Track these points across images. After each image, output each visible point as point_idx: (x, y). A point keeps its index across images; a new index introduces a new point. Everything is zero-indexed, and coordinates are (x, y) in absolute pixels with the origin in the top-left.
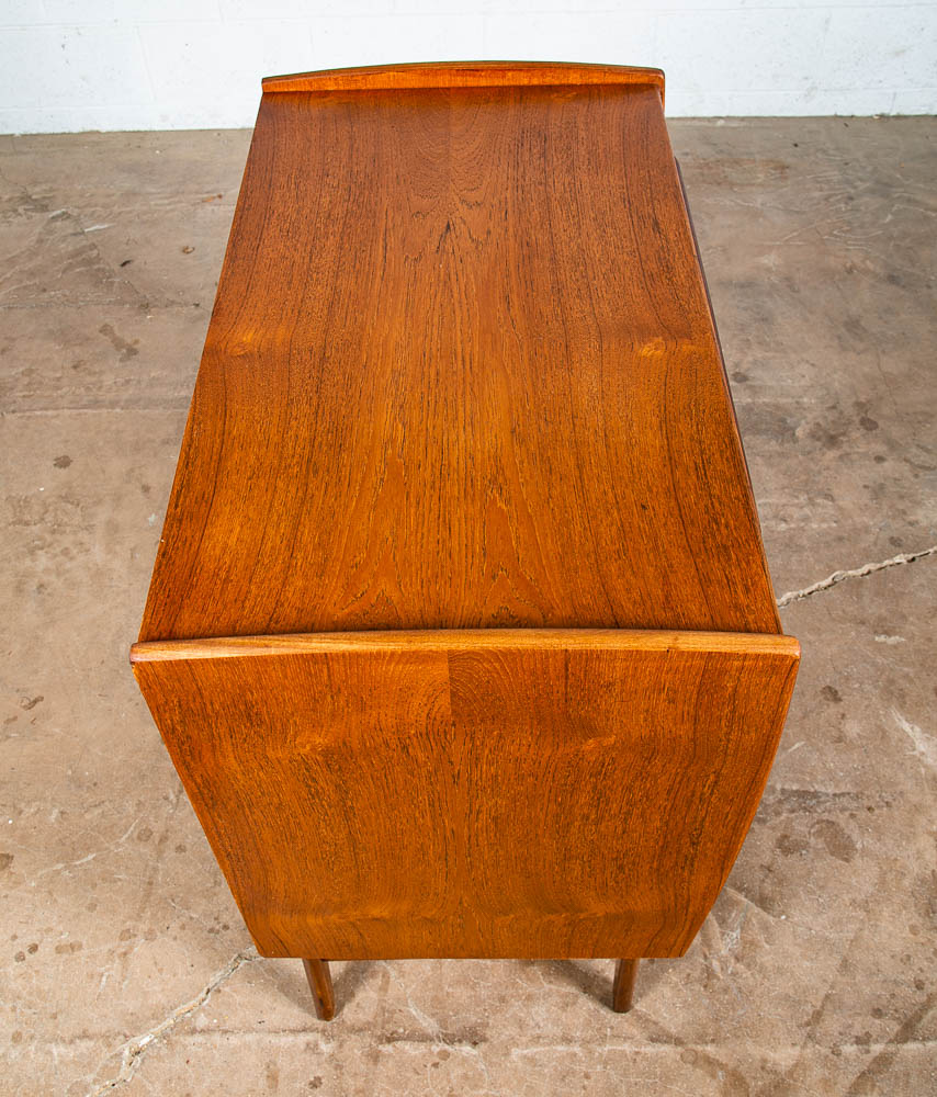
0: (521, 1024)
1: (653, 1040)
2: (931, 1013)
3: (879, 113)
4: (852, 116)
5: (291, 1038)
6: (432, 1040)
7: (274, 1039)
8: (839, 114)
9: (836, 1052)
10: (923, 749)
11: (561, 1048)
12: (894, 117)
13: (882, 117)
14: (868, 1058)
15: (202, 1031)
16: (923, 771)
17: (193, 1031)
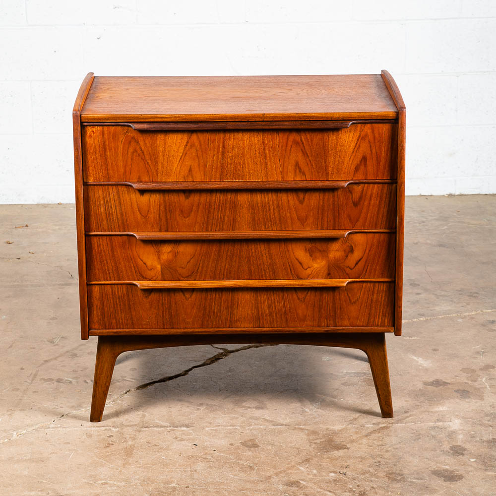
0: (210, 423)
1: (274, 425)
2: (410, 418)
3: (448, 194)
4: (431, 195)
5: (97, 428)
6: (167, 427)
7: (89, 429)
8: (422, 194)
9: (363, 426)
10: (422, 363)
11: (231, 427)
12: (458, 195)
13: (450, 195)
14: (378, 427)
15: (53, 428)
16: (421, 368)
17: (49, 428)
